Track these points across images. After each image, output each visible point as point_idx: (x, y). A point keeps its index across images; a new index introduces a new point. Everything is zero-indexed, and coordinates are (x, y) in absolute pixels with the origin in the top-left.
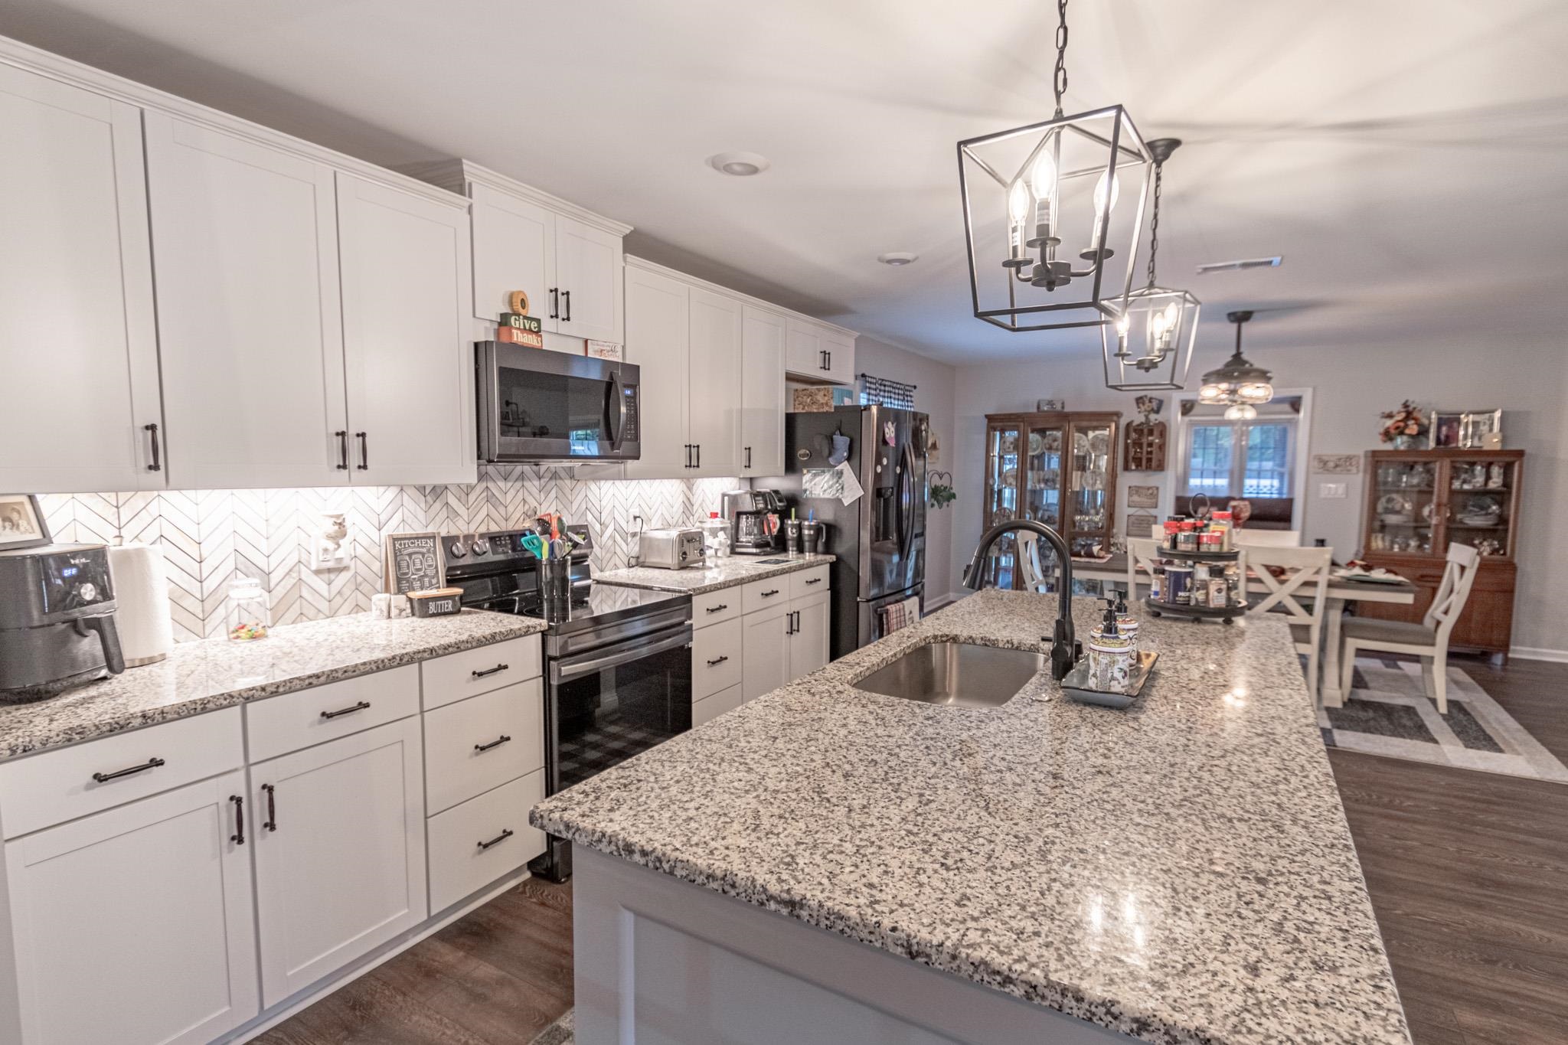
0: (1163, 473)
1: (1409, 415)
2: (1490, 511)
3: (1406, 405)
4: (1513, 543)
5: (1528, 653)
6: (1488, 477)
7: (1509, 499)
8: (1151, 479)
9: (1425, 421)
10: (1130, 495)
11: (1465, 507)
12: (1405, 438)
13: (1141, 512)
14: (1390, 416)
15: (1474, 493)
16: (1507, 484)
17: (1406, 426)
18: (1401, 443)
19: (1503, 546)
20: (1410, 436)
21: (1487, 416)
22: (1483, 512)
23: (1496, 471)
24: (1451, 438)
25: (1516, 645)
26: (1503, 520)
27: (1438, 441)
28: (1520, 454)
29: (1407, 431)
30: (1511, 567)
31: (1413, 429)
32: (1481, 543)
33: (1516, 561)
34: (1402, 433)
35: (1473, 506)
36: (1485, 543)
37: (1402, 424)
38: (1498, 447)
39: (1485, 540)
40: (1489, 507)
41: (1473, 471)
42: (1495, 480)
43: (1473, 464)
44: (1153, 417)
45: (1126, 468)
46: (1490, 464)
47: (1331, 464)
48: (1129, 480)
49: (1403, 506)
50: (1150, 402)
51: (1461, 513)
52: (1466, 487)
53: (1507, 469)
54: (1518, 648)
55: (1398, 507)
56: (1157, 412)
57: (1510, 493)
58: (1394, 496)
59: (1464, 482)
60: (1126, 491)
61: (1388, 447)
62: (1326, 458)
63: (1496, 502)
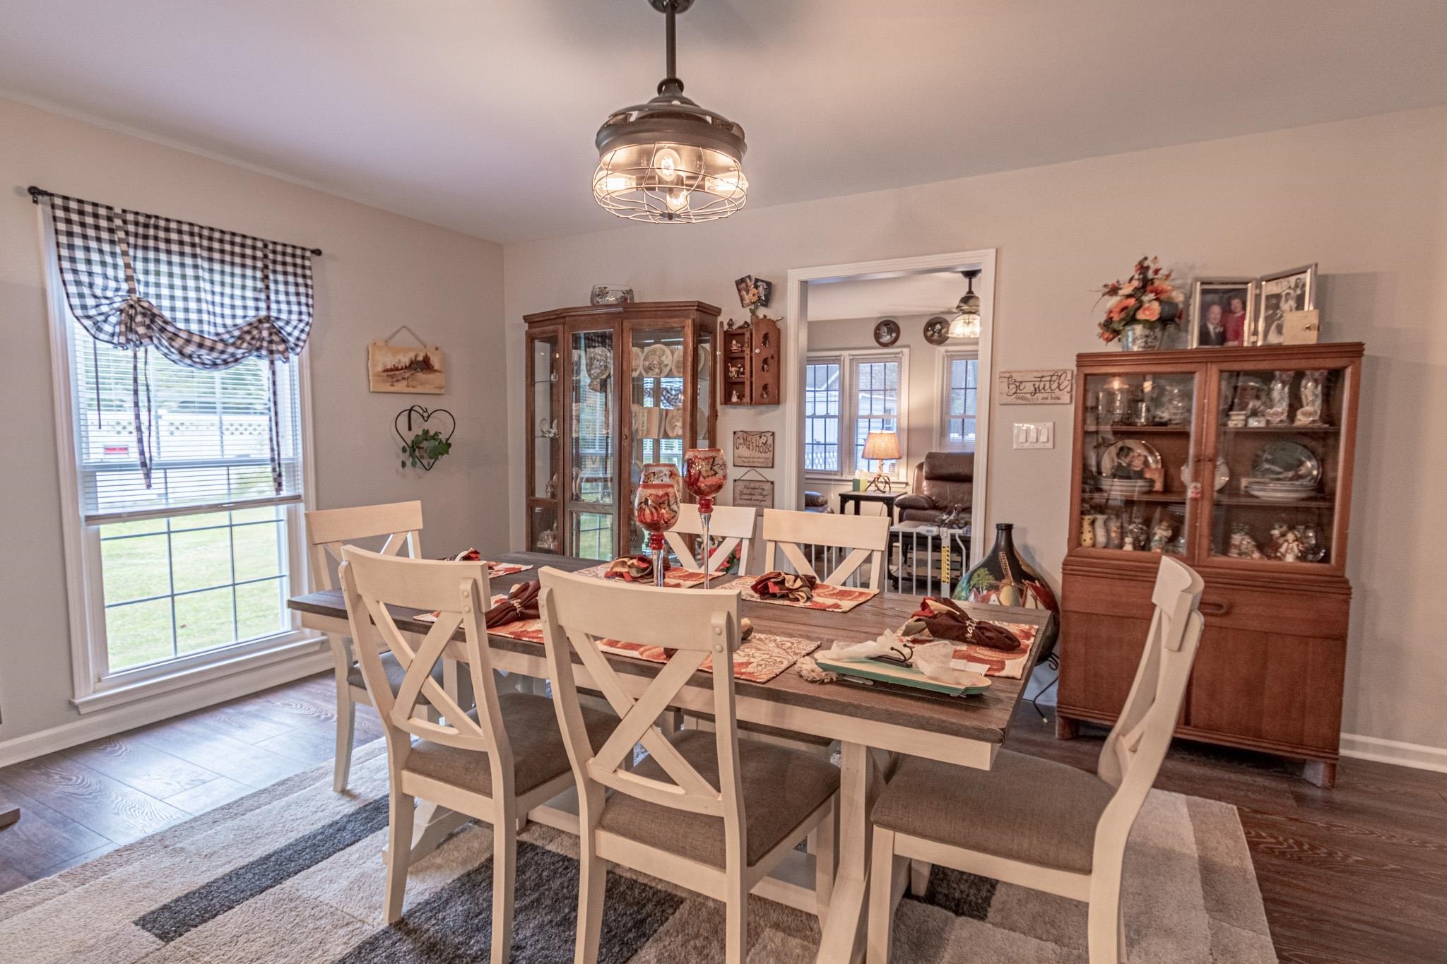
0: (781, 407)
1: (1146, 284)
2: (1303, 471)
3: (1143, 268)
4: (1343, 537)
5: (1377, 749)
6: (1295, 403)
7: (1336, 448)
8: (765, 419)
9: (1179, 297)
10: (736, 447)
11: (1255, 464)
12: (1139, 329)
13: (752, 475)
14: (1113, 291)
15: (1270, 435)
16: (1330, 415)
17: (1140, 305)
18: (1135, 338)
19: (1323, 543)
20: (1149, 324)
21: (1293, 280)
22: (1290, 474)
23: (1310, 390)
24: (1231, 330)
25: (1353, 731)
26: (1322, 490)
27: (1204, 337)
28: (1356, 350)
29: (1141, 315)
30: (1339, 587)
31: (1152, 310)
32: (1283, 535)
33: (1348, 575)
34: (1131, 320)
35: (1272, 462)
36: (1290, 536)
37: (1132, 301)
38: (1311, 338)
39: (1292, 528)
40: (1301, 463)
41: (1270, 391)
42: (1308, 408)
43: (1267, 377)
44: (762, 312)
45: (727, 400)
46: (1300, 375)
47: (1029, 388)
48: (735, 419)
49: (1146, 463)
50: (756, 287)
51: (1247, 475)
52: (1254, 423)
53: (1332, 380)
54: (1358, 738)
55: (1137, 465)
56: (766, 302)
57: (1337, 434)
58: (1130, 443)
59: (1255, 413)
60: (730, 439)
61: (1114, 347)
62: (1017, 377)
63: (1313, 454)
